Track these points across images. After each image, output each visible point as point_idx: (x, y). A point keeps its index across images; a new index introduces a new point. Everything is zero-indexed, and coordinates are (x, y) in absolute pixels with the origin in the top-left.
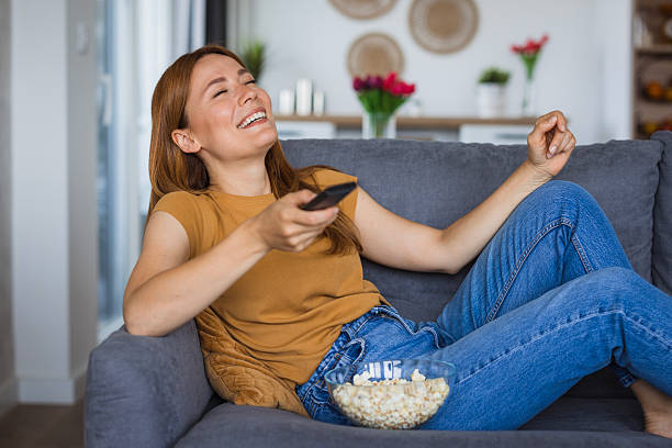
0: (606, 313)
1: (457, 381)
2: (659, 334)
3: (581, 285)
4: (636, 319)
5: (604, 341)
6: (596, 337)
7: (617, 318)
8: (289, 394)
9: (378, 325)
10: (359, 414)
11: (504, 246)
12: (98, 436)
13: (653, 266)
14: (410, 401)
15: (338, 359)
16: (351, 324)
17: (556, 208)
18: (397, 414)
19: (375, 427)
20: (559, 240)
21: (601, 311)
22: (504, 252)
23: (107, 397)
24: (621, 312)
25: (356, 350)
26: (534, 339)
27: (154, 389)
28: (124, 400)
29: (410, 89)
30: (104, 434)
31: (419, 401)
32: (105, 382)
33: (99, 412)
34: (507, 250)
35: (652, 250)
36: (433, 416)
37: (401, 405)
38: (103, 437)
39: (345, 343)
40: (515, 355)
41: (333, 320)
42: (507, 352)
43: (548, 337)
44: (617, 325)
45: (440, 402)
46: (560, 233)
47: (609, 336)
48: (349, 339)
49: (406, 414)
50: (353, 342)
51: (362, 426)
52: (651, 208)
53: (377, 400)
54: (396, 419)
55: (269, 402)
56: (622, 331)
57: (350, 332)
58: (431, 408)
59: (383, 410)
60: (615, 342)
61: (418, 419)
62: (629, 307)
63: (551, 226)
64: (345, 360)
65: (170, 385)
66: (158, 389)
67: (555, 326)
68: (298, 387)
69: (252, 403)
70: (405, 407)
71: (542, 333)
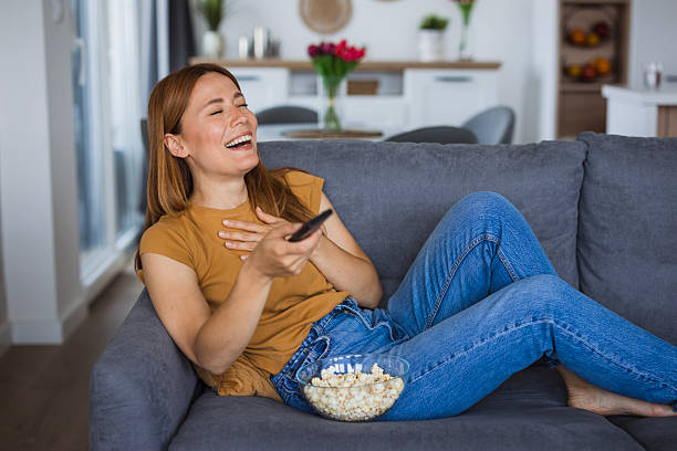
0: (539, 322)
1: (410, 381)
2: (584, 339)
3: (517, 294)
4: (565, 326)
5: (537, 345)
6: (530, 341)
7: (548, 327)
8: (265, 383)
9: (342, 321)
10: (326, 410)
11: (438, 256)
12: (102, 439)
13: (577, 250)
14: (371, 399)
15: (306, 354)
16: (319, 322)
17: (481, 224)
18: (359, 411)
19: (341, 420)
20: (486, 253)
21: (534, 319)
22: (438, 260)
23: (109, 407)
24: (552, 322)
25: (322, 346)
26: (476, 346)
27: (150, 397)
28: (123, 409)
29: (361, 53)
30: (107, 438)
31: (378, 399)
32: (107, 394)
33: (102, 419)
34: (441, 259)
35: (577, 237)
36: (391, 409)
37: (363, 402)
38: (106, 440)
39: (313, 338)
40: (459, 359)
41: (305, 318)
42: (452, 356)
43: (489, 344)
44: (548, 333)
45: (397, 397)
46: (486, 248)
47: (541, 341)
48: (316, 336)
49: (367, 410)
50: (320, 339)
51: (330, 419)
52: (576, 202)
53: (342, 399)
54: (359, 414)
55: (248, 391)
56: (553, 338)
57: (318, 329)
58: (389, 403)
59: (348, 407)
60: (546, 346)
61: (378, 413)
62: (558, 315)
63: (477, 240)
64: (312, 355)
65: (163, 391)
66: (153, 396)
67: (494, 334)
68: (272, 376)
69: (233, 393)
70: (366, 404)
71: (483, 340)
